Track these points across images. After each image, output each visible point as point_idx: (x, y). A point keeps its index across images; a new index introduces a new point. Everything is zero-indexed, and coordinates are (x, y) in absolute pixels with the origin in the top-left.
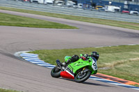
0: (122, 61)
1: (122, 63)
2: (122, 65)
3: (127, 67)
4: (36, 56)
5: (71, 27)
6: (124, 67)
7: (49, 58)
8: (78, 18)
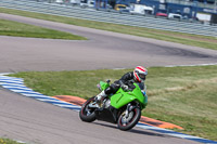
0: (155, 91)
1: (154, 95)
2: (154, 97)
3: (162, 101)
4: (21, 80)
5: (76, 38)
6: (157, 101)
7: (41, 84)
8: (87, 24)
